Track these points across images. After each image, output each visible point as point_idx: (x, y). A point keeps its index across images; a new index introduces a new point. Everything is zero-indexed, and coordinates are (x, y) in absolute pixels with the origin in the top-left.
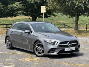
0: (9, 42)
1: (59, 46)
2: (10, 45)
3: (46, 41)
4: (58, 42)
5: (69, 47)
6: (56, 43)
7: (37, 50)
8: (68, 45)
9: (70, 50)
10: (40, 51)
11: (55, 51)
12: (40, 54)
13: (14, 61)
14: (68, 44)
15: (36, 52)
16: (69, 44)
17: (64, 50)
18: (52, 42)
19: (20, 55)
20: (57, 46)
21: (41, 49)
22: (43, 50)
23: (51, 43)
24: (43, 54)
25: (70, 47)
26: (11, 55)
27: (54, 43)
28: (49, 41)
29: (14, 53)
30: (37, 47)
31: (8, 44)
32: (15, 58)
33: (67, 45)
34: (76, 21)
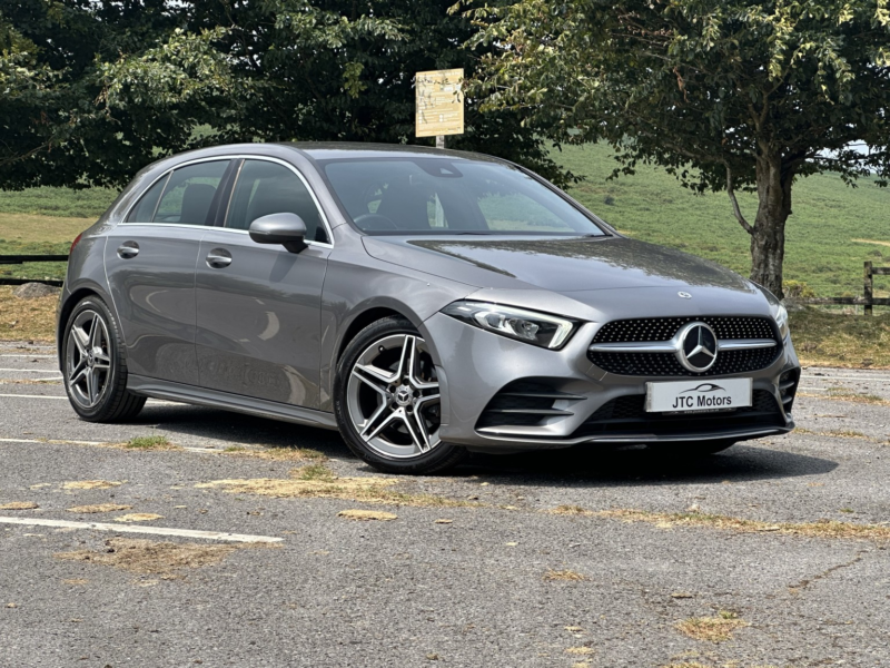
0: (98, 351)
1: (590, 355)
2: (102, 375)
3: (464, 309)
4: (578, 324)
5: (695, 376)
6: (566, 326)
7: (368, 401)
8: (684, 360)
9: (701, 401)
10: (399, 413)
11: (549, 403)
12: (405, 440)
13: (141, 489)
14: (677, 343)
15: (366, 424)
16: (689, 345)
17: (641, 399)
18: (518, 324)
19: (204, 459)
20: (576, 364)
21: (416, 393)
22: (437, 403)
23: (508, 329)
24: (433, 441)
25: (703, 376)
26: (115, 455)
27: (547, 330)
28: (494, 310)
29: (148, 444)
30: (371, 369)
31: (87, 372)
32: (157, 478)
33: (671, 356)
34: (767, 224)
